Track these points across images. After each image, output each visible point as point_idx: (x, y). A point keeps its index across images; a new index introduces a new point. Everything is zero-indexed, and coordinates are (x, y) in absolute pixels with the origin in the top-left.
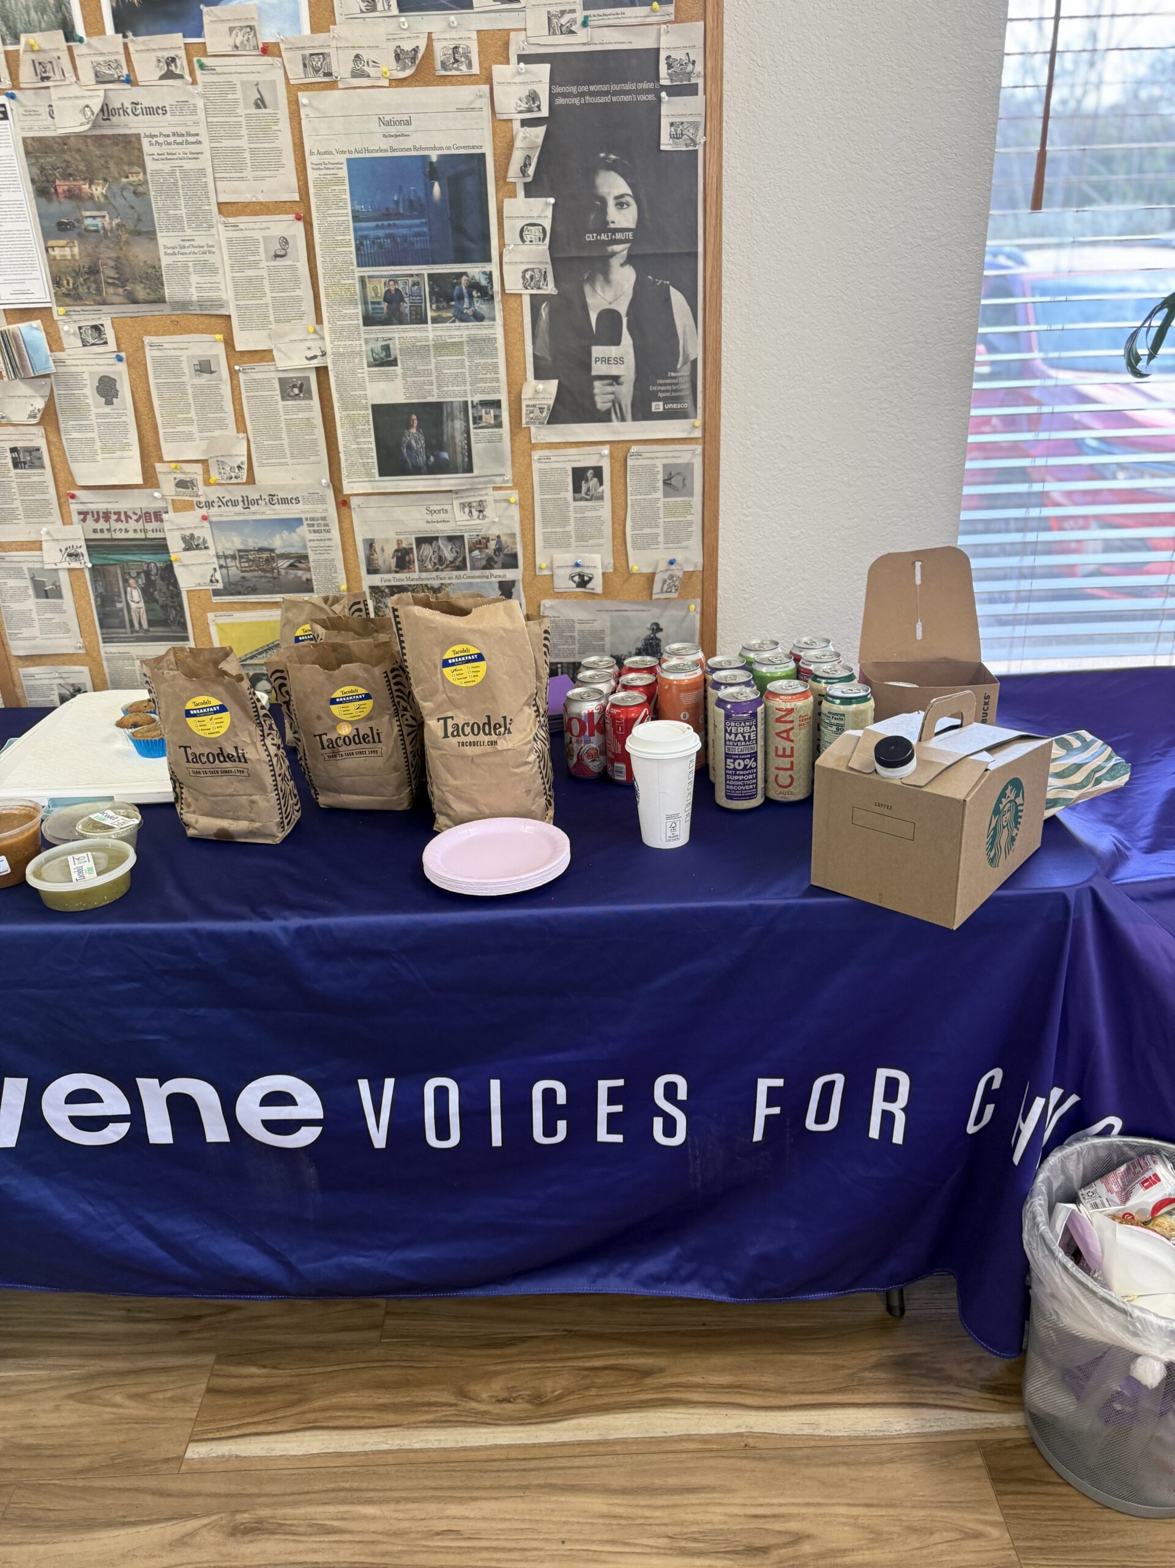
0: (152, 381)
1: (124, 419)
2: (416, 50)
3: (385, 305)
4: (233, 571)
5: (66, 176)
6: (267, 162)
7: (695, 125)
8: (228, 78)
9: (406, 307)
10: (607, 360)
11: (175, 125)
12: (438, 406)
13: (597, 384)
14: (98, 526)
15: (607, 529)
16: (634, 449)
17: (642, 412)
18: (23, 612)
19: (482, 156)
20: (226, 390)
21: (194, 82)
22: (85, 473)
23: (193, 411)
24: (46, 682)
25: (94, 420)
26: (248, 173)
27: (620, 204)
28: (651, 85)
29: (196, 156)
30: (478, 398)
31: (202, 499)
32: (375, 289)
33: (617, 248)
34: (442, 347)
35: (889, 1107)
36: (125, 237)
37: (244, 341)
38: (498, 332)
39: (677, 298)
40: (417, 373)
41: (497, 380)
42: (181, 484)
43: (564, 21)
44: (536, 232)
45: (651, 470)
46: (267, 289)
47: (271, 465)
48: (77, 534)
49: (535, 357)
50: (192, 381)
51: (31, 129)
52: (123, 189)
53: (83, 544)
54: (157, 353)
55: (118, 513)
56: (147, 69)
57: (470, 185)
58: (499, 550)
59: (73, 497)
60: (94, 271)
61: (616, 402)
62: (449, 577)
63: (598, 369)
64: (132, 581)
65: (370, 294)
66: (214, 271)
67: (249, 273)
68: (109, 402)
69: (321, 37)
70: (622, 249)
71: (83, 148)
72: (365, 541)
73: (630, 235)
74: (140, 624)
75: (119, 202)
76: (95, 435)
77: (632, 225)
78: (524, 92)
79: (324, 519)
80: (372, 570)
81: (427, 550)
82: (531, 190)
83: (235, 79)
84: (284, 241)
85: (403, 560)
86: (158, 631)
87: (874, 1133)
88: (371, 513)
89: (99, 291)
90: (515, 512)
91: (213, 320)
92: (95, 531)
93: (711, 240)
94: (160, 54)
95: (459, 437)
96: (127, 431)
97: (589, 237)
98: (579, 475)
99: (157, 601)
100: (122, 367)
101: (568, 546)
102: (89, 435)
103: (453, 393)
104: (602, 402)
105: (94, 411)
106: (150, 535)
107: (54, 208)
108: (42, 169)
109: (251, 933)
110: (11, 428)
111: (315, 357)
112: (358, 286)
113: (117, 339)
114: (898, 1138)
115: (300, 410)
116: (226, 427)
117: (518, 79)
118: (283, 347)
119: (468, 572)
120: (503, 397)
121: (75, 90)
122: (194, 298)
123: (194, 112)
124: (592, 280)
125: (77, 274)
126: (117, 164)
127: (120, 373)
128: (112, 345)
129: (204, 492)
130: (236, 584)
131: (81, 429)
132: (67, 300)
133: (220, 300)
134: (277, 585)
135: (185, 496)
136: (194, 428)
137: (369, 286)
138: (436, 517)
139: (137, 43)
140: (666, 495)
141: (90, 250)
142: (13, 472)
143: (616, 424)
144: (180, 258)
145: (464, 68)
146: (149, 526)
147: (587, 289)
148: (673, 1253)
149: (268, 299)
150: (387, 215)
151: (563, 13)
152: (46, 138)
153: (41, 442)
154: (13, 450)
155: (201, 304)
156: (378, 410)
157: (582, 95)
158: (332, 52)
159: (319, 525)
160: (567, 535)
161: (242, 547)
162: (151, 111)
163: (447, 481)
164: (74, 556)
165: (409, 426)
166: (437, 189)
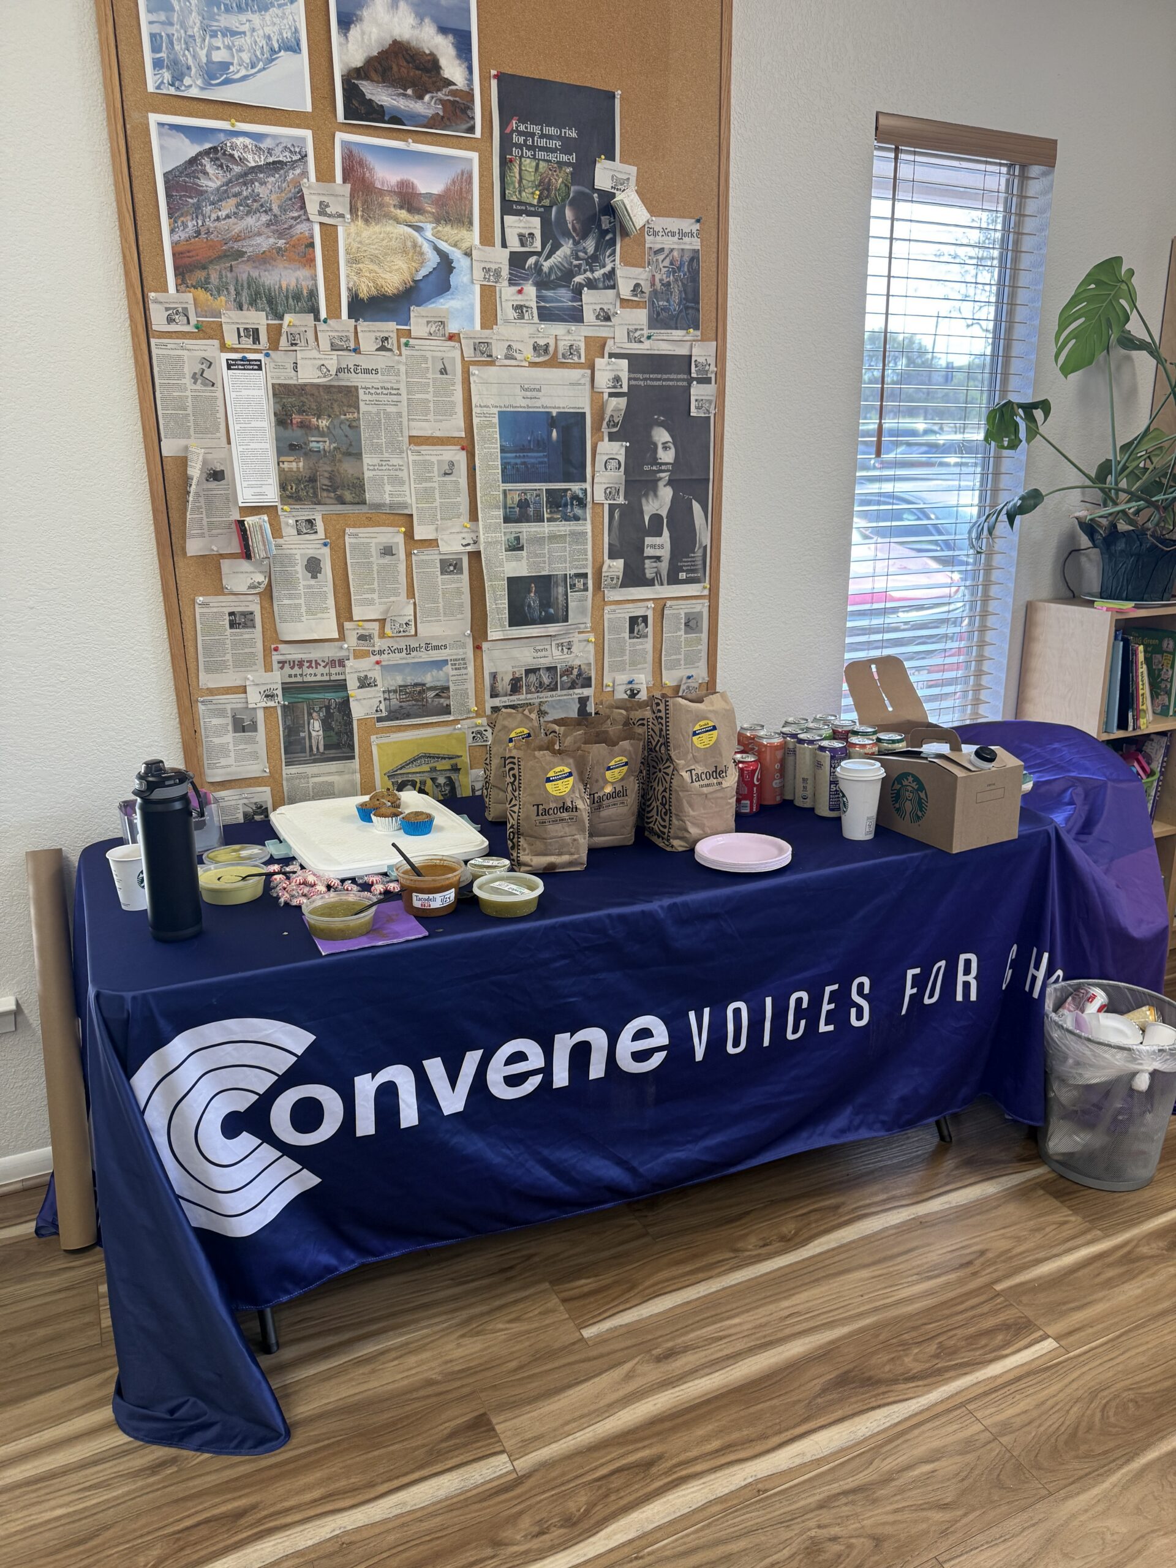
0: (349, 561)
1: (325, 589)
2: (547, 345)
3: (517, 509)
4: (394, 702)
5: (301, 412)
6: (445, 411)
7: (710, 402)
8: (423, 353)
9: (531, 511)
10: (653, 546)
11: (384, 382)
12: (549, 577)
13: (647, 561)
14: (293, 672)
15: (650, 657)
16: (669, 603)
17: (673, 580)
18: (222, 745)
19: (584, 414)
20: (402, 567)
21: (400, 355)
22: (291, 630)
23: (376, 583)
24: (233, 803)
25: (301, 590)
26: (431, 417)
27: (665, 448)
28: (686, 377)
29: (396, 403)
30: (573, 572)
31: (377, 649)
32: (512, 499)
33: (662, 475)
34: (553, 538)
35: (967, 978)
36: (339, 456)
37: (420, 533)
38: (588, 528)
39: (696, 507)
40: (536, 556)
41: (587, 560)
42: (362, 638)
43: (636, 335)
44: (614, 463)
45: (677, 616)
46: (437, 496)
47: (429, 622)
48: (276, 679)
49: (610, 544)
50: (377, 560)
51: (279, 378)
52: (342, 423)
53: (280, 687)
54: (353, 540)
55: (310, 662)
56: (368, 343)
57: (576, 432)
58: (579, 675)
59: (276, 649)
60: (312, 480)
61: (658, 573)
62: (547, 696)
63: (648, 552)
64: (315, 715)
65: (509, 501)
66: (402, 483)
67: (424, 485)
68: (314, 577)
69: (487, 332)
70: (665, 476)
71: (316, 394)
72: (491, 674)
73: (670, 467)
74: (318, 748)
75: (337, 432)
76: (302, 601)
77: (671, 461)
78: (611, 375)
79: (463, 659)
80: (494, 695)
81: (532, 678)
82: (612, 437)
83: (428, 354)
84: (452, 464)
85: (515, 686)
86: (332, 753)
87: (959, 997)
88: (496, 653)
89: (315, 494)
90: (591, 648)
91: (397, 517)
92: (290, 676)
93: (717, 471)
94: (378, 334)
95: (561, 598)
96: (326, 598)
97: (646, 468)
98: (633, 621)
99: (333, 729)
100: (326, 551)
101: (624, 670)
102: (297, 601)
103: (559, 569)
104: (649, 574)
105: (302, 583)
106: (333, 678)
107: (288, 433)
108: (284, 406)
109: (643, 912)
110: (232, 598)
111: (468, 545)
112: (501, 497)
113: (325, 530)
114: (973, 997)
115: (453, 582)
116: (399, 594)
117: (609, 367)
118: (445, 537)
119: (559, 692)
120: (589, 571)
121: (314, 353)
122: (388, 502)
123: (398, 374)
124: (646, 495)
125: (299, 481)
126: (339, 406)
127: (324, 555)
128: (321, 534)
129: (379, 644)
130: (395, 711)
131: (291, 597)
132: (290, 501)
133: (406, 503)
134: (426, 711)
135: (364, 647)
136: (375, 596)
137: (509, 497)
138: (540, 654)
139: (363, 325)
140: (686, 633)
141: (311, 465)
142: (229, 631)
143: (657, 587)
144: (380, 473)
145: (576, 358)
146: (333, 671)
147: (644, 501)
148: (848, 1111)
149: (437, 504)
150: (523, 449)
151: (636, 330)
152: (289, 385)
153: (256, 608)
154: (231, 614)
155: (391, 506)
156: (510, 580)
157: (645, 379)
158: (493, 342)
159: (459, 664)
160: (623, 662)
161: (402, 683)
162: (367, 371)
163: (552, 629)
164: (270, 696)
165: (530, 592)
166: (554, 434)
